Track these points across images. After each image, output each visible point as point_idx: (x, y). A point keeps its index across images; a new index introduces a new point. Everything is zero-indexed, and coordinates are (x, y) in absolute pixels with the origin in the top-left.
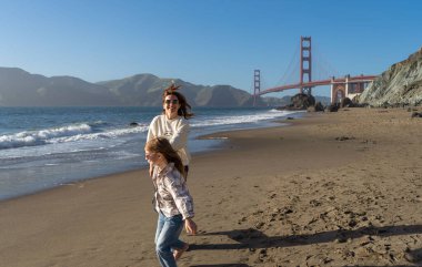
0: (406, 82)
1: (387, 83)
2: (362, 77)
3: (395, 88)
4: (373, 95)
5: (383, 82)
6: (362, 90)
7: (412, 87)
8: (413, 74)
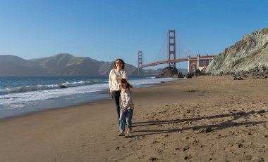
0: (234, 59)
1: (222, 60)
2: (208, 56)
3: (228, 63)
4: (214, 68)
5: (220, 59)
6: (207, 64)
7: (238, 62)
8: (238, 54)
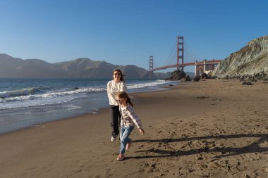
0: (239, 64)
1: (228, 65)
2: (214, 61)
3: (233, 67)
4: (220, 72)
5: (225, 64)
6: (213, 69)
7: (243, 67)
8: (243, 59)
